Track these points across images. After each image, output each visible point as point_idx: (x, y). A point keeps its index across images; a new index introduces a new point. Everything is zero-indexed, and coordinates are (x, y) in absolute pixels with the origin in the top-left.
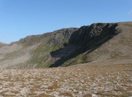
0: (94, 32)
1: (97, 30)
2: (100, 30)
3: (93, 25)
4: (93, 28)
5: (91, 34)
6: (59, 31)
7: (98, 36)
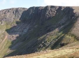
0: (49, 13)
1: (52, 11)
2: (54, 12)
3: (47, 7)
4: (48, 10)
5: (47, 15)
6: (8, 10)
7: (53, 16)
